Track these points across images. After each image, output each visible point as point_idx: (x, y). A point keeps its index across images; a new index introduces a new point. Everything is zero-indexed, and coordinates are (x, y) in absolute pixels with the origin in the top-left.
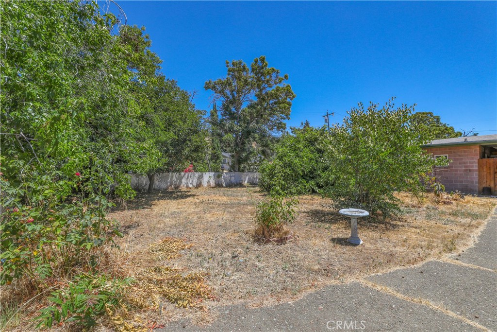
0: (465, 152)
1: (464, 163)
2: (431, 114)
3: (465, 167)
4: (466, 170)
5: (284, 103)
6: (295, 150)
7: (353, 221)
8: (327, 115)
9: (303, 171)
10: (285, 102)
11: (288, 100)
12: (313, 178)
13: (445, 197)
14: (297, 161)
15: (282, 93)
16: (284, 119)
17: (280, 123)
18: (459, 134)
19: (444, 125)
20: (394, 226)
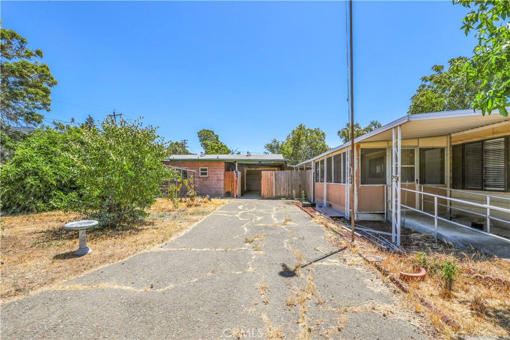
0: (217, 166)
1: (217, 174)
2: (213, 132)
3: (217, 177)
4: (217, 180)
5: (35, 87)
6: (47, 154)
7: (81, 233)
8: (114, 115)
9: (58, 181)
10: (38, 87)
11: (45, 85)
12: (74, 189)
13: (199, 201)
14: (47, 168)
15: (33, 73)
16: (40, 109)
17: (31, 114)
18: (228, 152)
19: (221, 143)
20: (138, 230)
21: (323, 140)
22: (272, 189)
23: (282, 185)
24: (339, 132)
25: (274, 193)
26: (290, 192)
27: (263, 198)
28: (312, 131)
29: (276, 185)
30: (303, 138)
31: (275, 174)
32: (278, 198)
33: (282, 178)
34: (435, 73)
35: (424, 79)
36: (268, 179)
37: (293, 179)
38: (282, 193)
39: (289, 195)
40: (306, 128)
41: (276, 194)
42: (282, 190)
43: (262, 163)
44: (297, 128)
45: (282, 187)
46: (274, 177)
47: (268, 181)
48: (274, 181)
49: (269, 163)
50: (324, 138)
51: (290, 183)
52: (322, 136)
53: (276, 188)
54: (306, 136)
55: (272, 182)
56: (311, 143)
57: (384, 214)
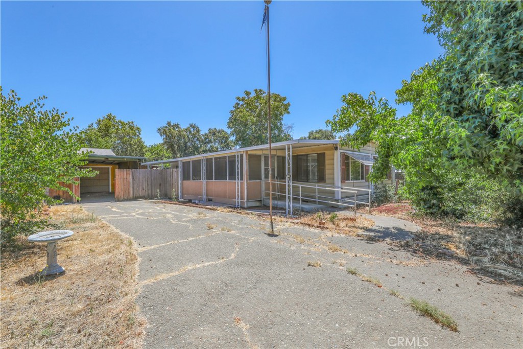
21: (138, 136)
22: (129, 189)
23: (141, 184)
24: (159, 129)
25: (132, 193)
26: (150, 192)
27: (119, 201)
28: (123, 124)
29: (133, 184)
30: (113, 130)
31: (132, 173)
32: (135, 198)
33: (141, 177)
34: (245, 96)
35: (238, 99)
36: (124, 178)
37: (153, 179)
38: (141, 193)
39: (148, 195)
40: (117, 119)
41: (133, 194)
42: (140, 190)
43: (109, 159)
44: (104, 117)
45: (141, 188)
46: (131, 176)
47: (123, 181)
48: (131, 181)
49: (121, 160)
50: (139, 133)
51: (149, 183)
52: (137, 131)
53: (133, 188)
54: (117, 129)
55: (129, 182)
56: (124, 137)
57: (261, 201)
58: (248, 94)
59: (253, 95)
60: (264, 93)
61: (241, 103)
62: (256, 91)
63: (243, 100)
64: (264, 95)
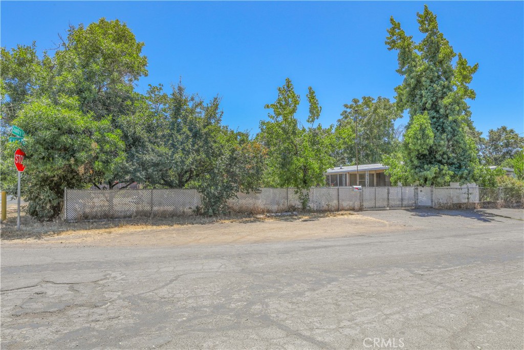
58: (356, 101)
59: (361, 101)
60: (373, 99)
61: (349, 110)
62: (364, 98)
63: (351, 107)
64: (373, 102)
